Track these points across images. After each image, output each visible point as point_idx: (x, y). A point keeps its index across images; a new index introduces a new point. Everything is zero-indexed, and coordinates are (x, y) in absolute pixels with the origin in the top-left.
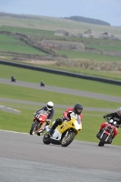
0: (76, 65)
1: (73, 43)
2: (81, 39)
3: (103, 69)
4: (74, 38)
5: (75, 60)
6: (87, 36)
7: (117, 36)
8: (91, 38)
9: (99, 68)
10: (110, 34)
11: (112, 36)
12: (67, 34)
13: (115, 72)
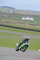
0: (4, 22)
1: (3, 15)
2: (6, 14)
3: (13, 23)
4: (4, 13)
5: (4, 20)
6: (8, 12)
7: (18, 12)
8: (9, 13)
9: (12, 23)
10: (15, 12)
11: (16, 12)
12: (1, 12)
13: (17, 24)
